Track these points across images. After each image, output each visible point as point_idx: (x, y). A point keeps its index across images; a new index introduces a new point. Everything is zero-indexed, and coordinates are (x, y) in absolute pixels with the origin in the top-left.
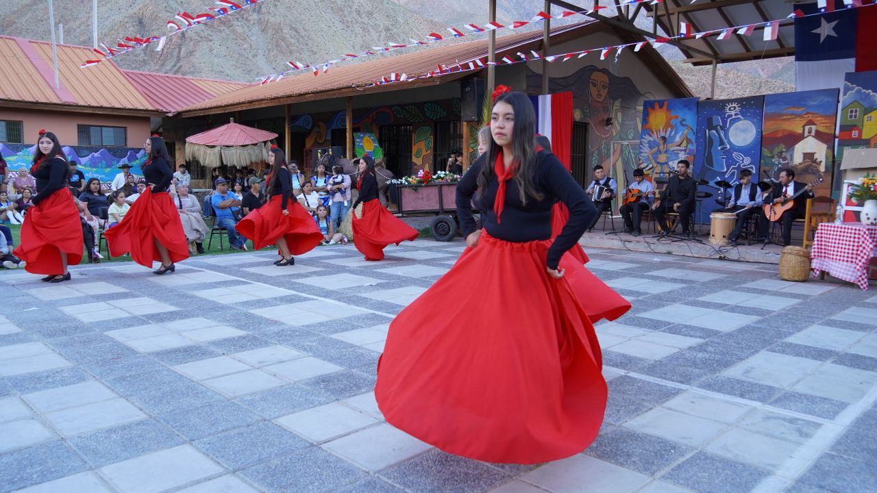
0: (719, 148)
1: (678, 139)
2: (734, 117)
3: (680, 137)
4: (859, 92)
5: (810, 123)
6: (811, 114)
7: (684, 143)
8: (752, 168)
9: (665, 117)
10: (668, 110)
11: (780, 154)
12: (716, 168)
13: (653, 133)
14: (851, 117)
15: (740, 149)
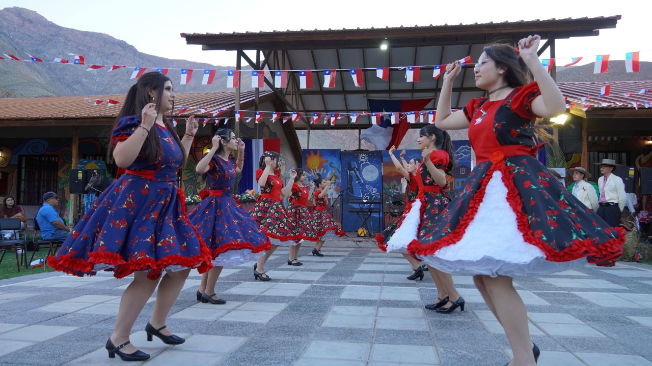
0: (357, 182)
1: (329, 175)
2: (364, 163)
3: (330, 174)
7: (333, 179)
8: (378, 195)
9: (319, 162)
10: (320, 156)
11: (394, 187)
12: (355, 195)
13: (311, 171)
15: (370, 183)
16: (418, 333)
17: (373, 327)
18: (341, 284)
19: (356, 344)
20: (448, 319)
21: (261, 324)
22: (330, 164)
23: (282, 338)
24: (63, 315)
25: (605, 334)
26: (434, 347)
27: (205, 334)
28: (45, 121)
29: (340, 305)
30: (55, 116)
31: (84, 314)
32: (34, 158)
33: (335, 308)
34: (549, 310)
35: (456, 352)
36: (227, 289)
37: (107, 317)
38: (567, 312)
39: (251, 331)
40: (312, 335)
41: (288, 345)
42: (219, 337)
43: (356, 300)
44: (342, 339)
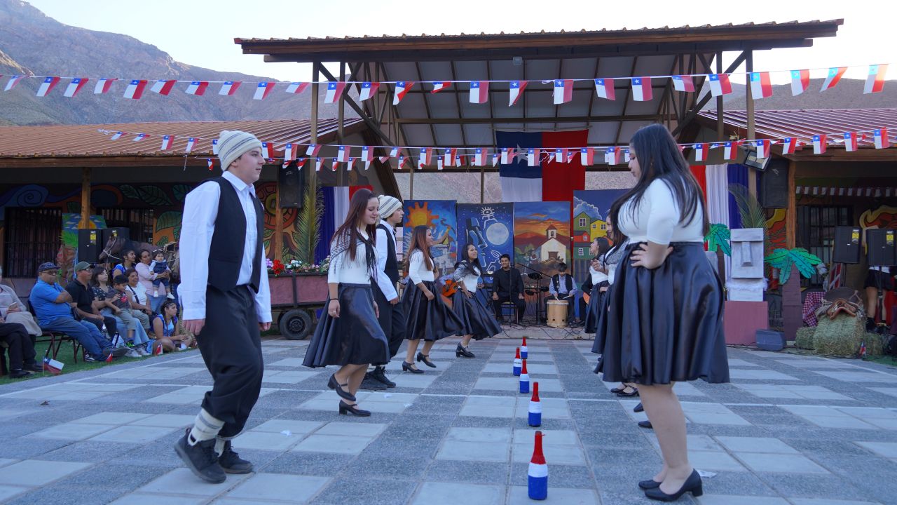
0: (479, 246)
1: (440, 237)
2: (489, 219)
3: (442, 235)
4: (584, 205)
5: (552, 227)
6: (551, 220)
7: (447, 241)
9: (426, 216)
10: (428, 210)
11: (530, 253)
14: (581, 224)
15: (497, 248)
16: (572, 469)
17: (508, 459)
18: (460, 394)
19: (485, 486)
20: (612, 448)
21: (351, 457)
22: (441, 221)
23: (381, 478)
24: (70, 444)
25: (828, 470)
26: (595, 491)
27: (273, 472)
28: (42, 160)
29: (459, 426)
30: (56, 153)
31: (100, 442)
32: (28, 211)
33: (454, 431)
34: (748, 432)
35: (626, 499)
36: (301, 402)
37: (132, 447)
38: (775, 435)
39: (338, 467)
40: (424, 472)
41: (390, 489)
42: (293, 476)
43: (482, 418)
44: (466, 479)
